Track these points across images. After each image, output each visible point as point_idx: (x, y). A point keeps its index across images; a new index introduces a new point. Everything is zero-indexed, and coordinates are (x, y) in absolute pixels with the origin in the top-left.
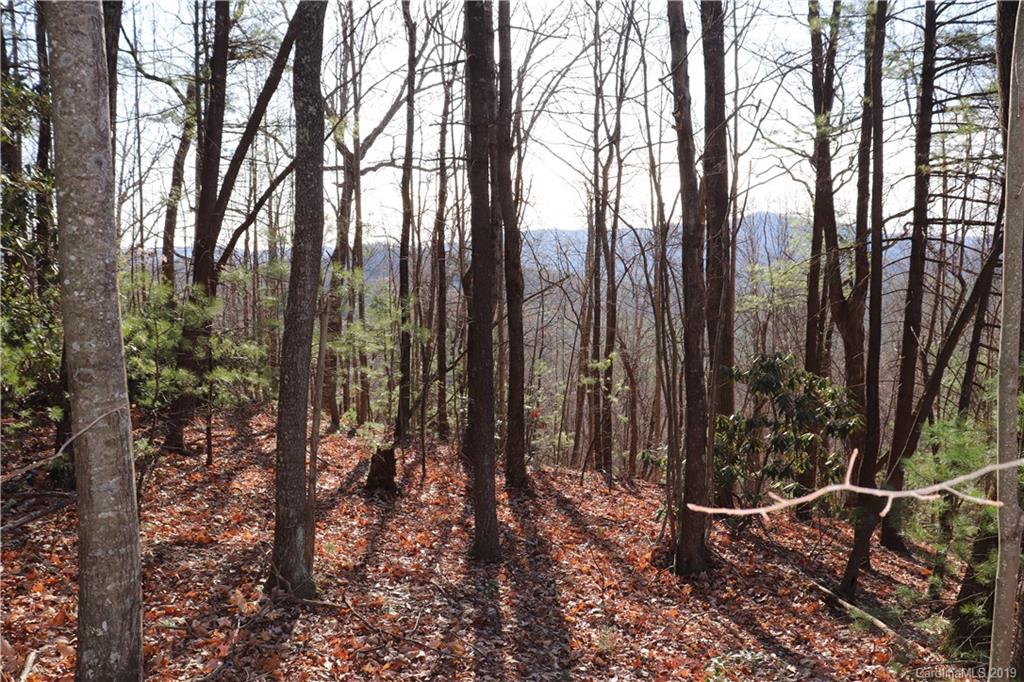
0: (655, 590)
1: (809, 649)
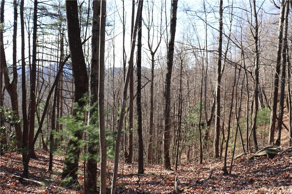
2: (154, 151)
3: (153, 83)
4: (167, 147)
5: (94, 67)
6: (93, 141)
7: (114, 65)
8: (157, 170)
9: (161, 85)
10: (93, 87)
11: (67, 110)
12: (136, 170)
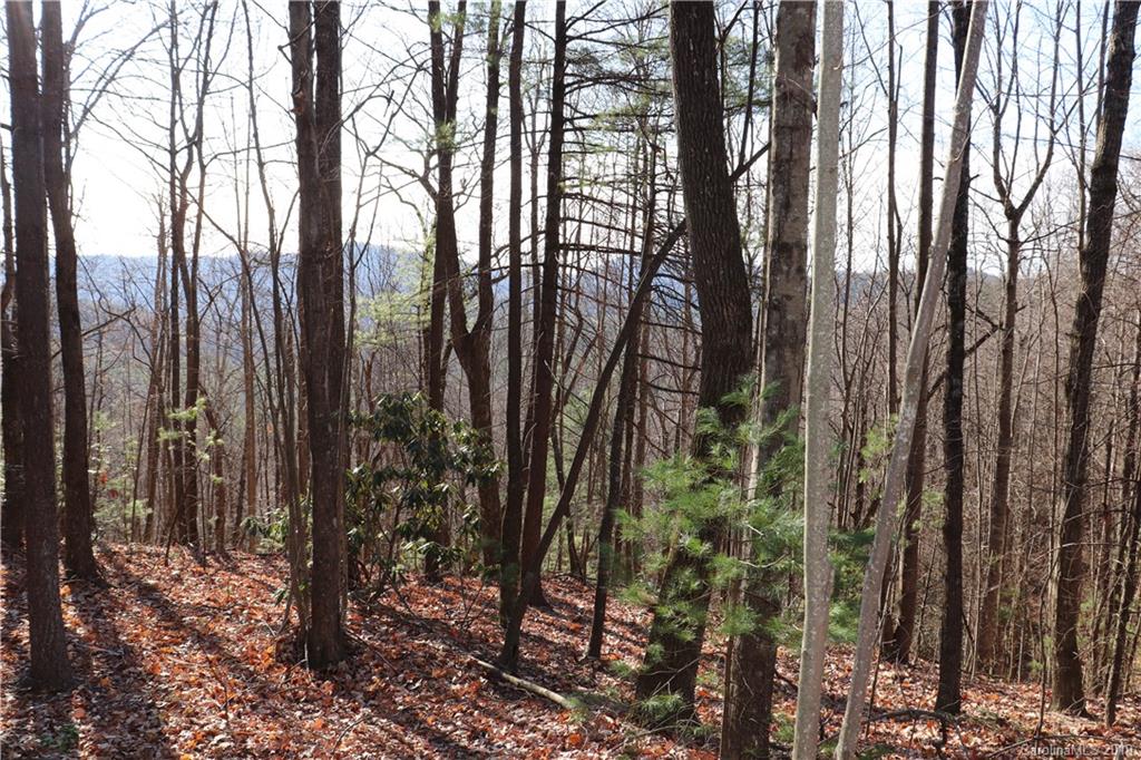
0: (289, 694)
1: (489, 743)
2: (1003, 622)
3: (1011, 336)
4: (1067, 613)
5: (781, 271)
6: (770, 561)
7: (849, 264)
8: (1021, 706)
9: (1046, 347)
10: (775, 352)
11: (661, 434)
12: (928, 697)
